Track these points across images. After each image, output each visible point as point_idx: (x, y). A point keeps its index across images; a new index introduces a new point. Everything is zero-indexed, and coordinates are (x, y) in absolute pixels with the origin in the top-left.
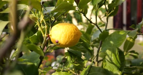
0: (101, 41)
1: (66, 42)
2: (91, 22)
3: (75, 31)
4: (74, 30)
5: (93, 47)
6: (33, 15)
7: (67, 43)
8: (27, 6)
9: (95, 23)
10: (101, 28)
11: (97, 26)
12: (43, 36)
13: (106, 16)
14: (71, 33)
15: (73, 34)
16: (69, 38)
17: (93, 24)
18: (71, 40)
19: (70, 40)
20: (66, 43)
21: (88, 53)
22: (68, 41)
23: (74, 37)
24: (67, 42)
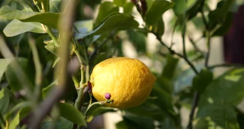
0: (195, 94)
1: (124, 96)
2: (173, 52)
3: (142, 73)
4: (140, 70)
5: (179, 107)
6: (52, 41)
7: (127, 99)
8: (42, 25)
9: (182, 54)
10: (195, 64)
11: (186, 60)
12: (76, 85)
13: (204, 36)
14: (135, 78)
15: (138, 79)
16: (129, 87)
17: (176, 56)
18: (135, 92)
19: (133, 91)
20: (124, 99)
21: (167, 120)
22: (128, 95)
23: (141, 86)
24: (126, 97)
